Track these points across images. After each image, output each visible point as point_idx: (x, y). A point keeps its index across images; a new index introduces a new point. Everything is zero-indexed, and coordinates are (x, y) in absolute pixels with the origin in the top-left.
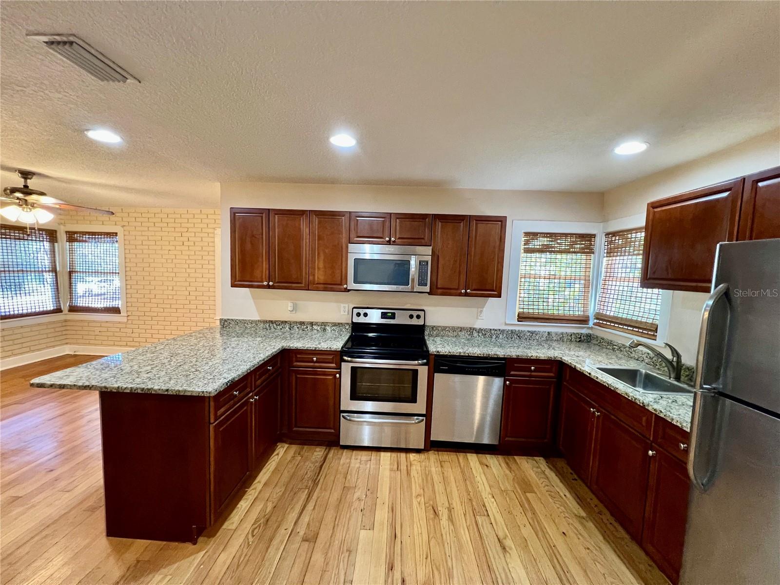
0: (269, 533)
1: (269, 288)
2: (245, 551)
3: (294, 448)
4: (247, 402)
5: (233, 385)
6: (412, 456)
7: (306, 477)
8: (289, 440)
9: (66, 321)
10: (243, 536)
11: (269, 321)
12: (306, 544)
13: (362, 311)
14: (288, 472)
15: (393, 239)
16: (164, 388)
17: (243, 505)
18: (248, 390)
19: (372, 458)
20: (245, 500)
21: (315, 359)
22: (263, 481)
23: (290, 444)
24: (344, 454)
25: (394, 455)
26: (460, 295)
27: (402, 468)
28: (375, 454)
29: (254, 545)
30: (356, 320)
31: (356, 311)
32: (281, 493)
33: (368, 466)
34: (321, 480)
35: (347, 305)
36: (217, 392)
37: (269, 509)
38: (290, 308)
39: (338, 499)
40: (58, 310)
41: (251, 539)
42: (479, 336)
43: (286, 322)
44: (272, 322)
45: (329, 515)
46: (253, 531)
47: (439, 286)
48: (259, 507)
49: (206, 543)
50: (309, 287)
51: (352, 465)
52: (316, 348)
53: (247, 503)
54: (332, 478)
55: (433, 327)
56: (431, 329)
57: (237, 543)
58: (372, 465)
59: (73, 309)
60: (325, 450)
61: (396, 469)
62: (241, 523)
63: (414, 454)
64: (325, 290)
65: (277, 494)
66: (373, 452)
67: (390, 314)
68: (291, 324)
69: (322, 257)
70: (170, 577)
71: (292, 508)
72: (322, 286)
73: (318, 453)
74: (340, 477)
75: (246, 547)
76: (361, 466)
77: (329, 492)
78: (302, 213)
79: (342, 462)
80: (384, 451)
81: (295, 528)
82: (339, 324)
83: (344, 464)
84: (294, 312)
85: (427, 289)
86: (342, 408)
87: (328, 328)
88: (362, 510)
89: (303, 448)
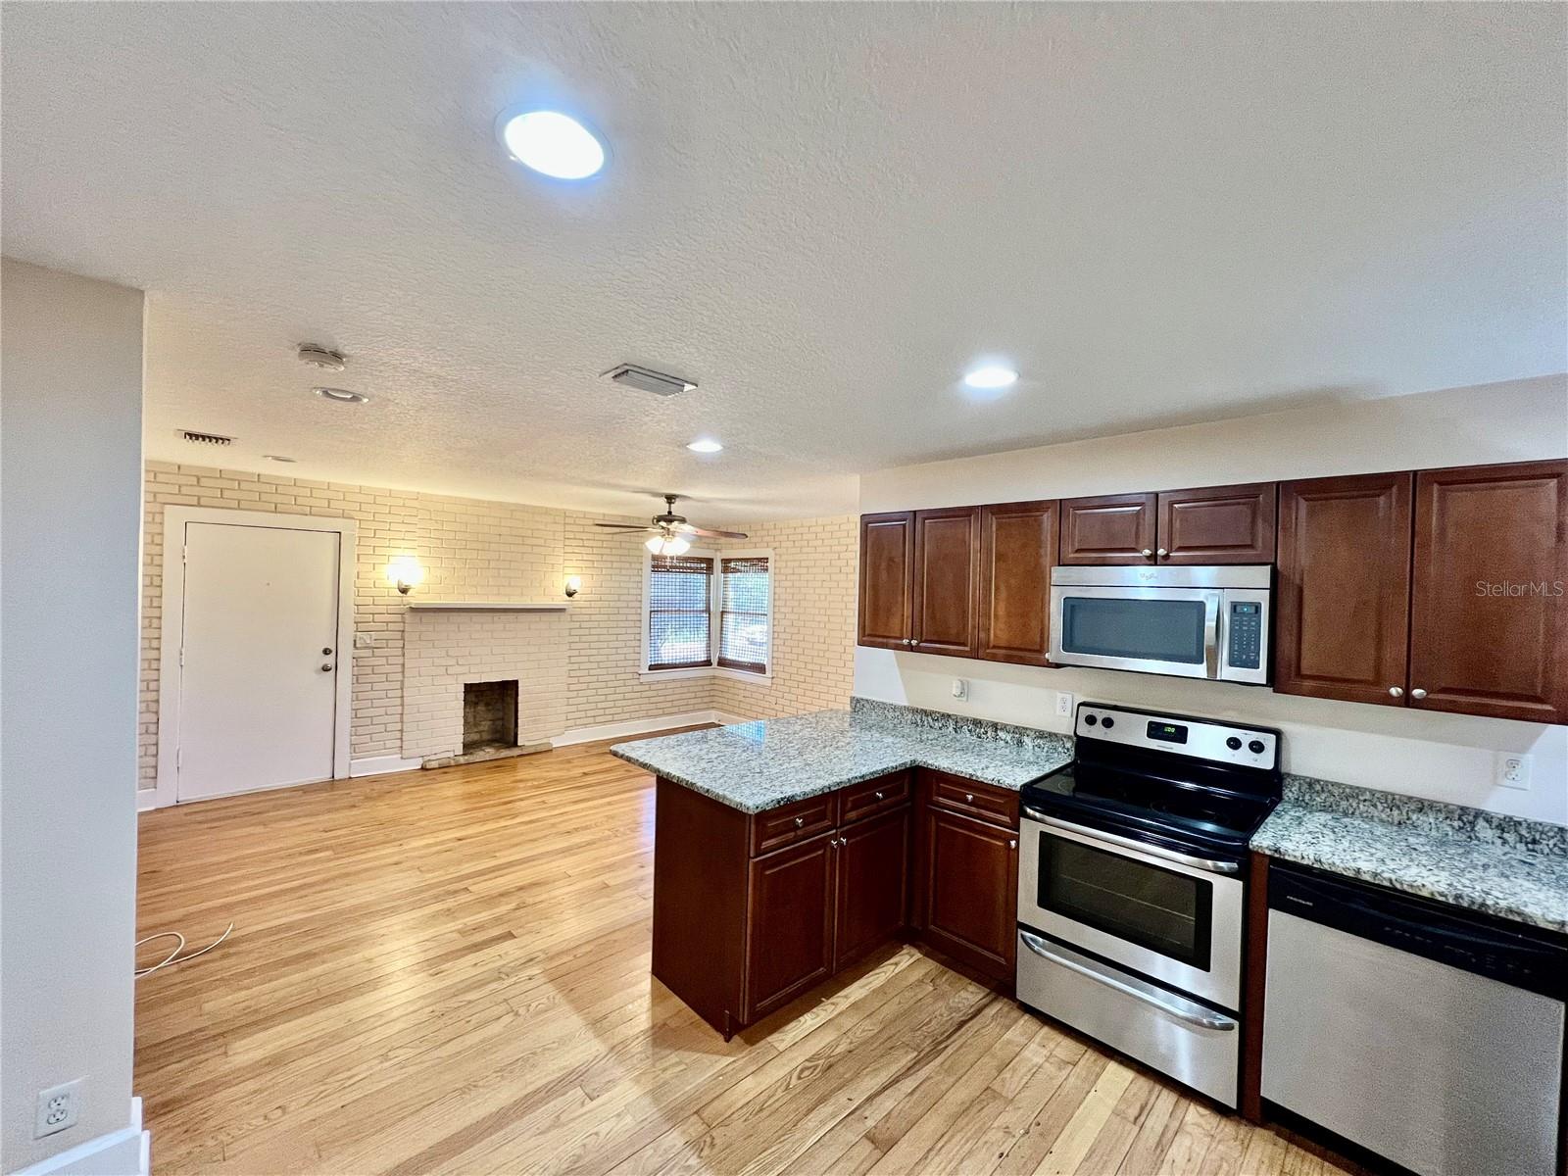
0: (822, 1088)
1: (912, 651)
2: (779, 1093)
3: (930, 965)
4: (824, 843)
5: (789, 808)
6: (1194, 1113)
7: (924, 1028)
8: (928, 948)
9: (714, 677)
10: (787, 1069)
11: (922, 710)
12: (868, 1146)
13: (1101, 715)
14: (900, 1003)
15: (1161, 552)
16: (706, 787)
17: (809, 1021)
18: (827, 823)
19: (1081, 1063)
20: (814, 1016)
21: (970, 797)
22: (852, 1000)
23: (926, 955)
24: (1022, 1022)
25: (1143, 1084)
26: (1388, 701)
27: (1149, 1124)
28: (1092, 1059)
29: (794, 1093)
30: (1085, 731)
31: (1086, 711)
32: (871, 1034)
33: (1064, 1073)
34: (949, 1051)
35: (1069, 697)
36: (759, 810)
37: (842, 1048)
38: (956, 691)
39: (963, 1103)
40: (708, 663)
41: (794, 1081)
42: (1505, 842)
43: (949, 716)
44: (925, 713)
45: (932, 1125)
46: (802, 1071)
47: (1305, 671)
48: (828, 1037)
49: (740, 1049)
50: (980, 651)
51: (1026, 1053)
52: (971, 775)
53: (815, 1021)
54: (972, 1057)
55: (1311, 783)
56: (1305, 787)
57: (776, 1073)
58: (1074, 1079)
59: (723, 663)
60: (984, 997)
61: (1132, 1119)
62: (793, 1048)
63: (1202, 1110)
64: (1009, 659)
65: (863, 1031)
66: (1090, 1052)
67: (1173, 730)
68: (959, 723)
69: (1003, 594)
70: (685, 1067)
71: (875, 1070)
72: (1003, 651)
73: (970, 994)
74: (989, 1063)
75: (783, 1088)
76: (1047, 1065)
77: (952, 1080)
78: (966, 512)
79: (1008, 1035)
80: (1121, 1063)
81: (866, 1106)
82: (1050, 734)
83: (1009, 1042)
84: (964, 699)
85: (1260, 675)
86: (1020, 918)
87: (1025, 739)
88: (1002, 1154)
89: (946, 972)
